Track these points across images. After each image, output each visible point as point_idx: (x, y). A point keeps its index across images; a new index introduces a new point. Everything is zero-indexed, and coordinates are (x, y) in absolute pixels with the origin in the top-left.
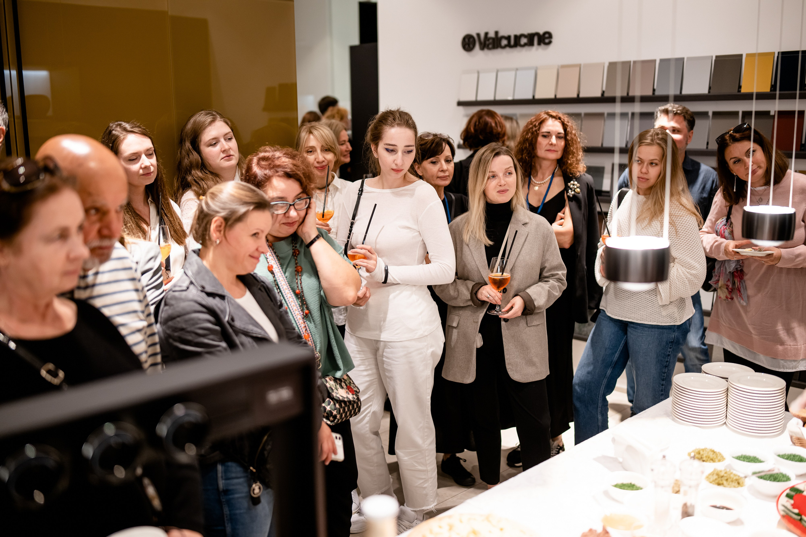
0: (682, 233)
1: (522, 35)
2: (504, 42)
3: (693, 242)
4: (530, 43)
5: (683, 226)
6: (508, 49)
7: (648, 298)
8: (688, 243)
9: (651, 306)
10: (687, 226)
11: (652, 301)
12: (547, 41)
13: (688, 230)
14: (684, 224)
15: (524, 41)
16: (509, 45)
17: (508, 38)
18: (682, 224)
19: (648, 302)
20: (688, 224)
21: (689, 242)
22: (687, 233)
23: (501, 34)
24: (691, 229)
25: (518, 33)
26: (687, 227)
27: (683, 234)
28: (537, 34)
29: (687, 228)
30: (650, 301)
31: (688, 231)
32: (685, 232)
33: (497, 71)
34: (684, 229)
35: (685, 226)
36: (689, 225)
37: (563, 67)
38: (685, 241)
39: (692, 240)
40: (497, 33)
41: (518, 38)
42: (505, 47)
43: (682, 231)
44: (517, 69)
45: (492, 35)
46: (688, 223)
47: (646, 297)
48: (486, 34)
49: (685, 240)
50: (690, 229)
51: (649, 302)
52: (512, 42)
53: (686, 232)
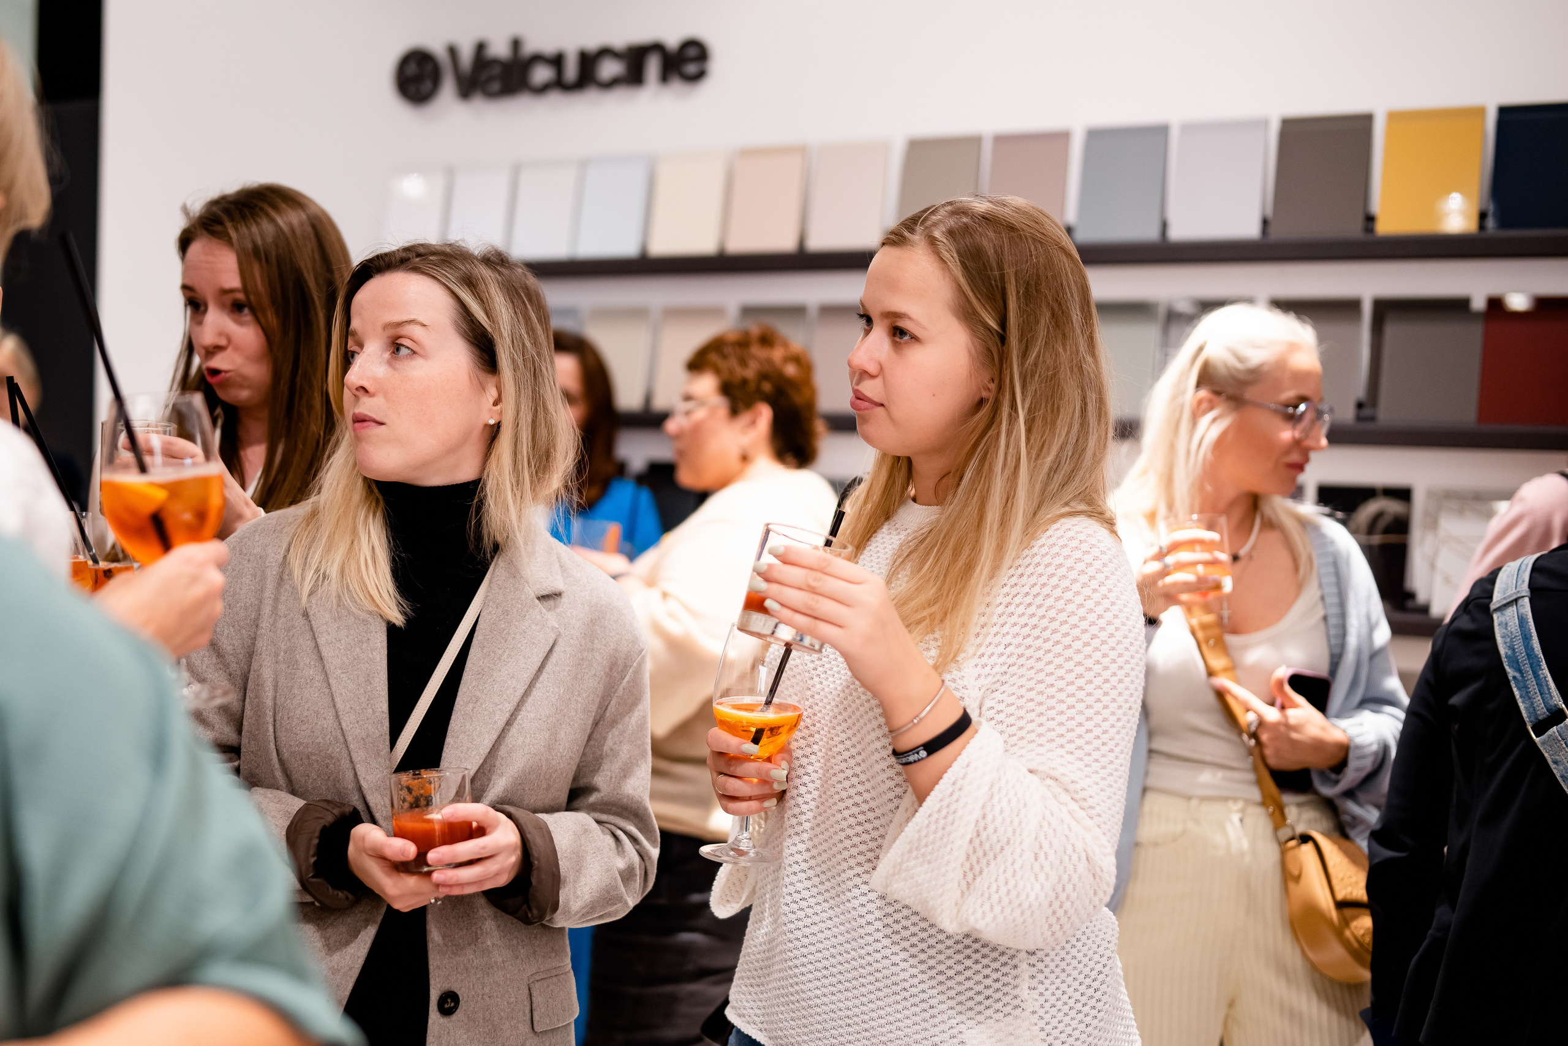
0: (1061, 690)
1: (606, 52)
2: (542, 74)
3: (1097, 743)
4: (634, 76)
5: (1070, 659)
6: (555, 98)
7: (906, 985)
8: (1070, 741)
9: (917, 1019)
10: (1089, 663)
11: (923, 996)
12: (691, 68)
13: (1091, 682)
14: (1078, 651)
15: (609, 69)
16: (559, 84)
17: (557, 61)
18: (1069, 653)
19: (907, 1004)
20: (1097, 655)
21: (1080, 736)
22: (1081, 694)
23: (531, 46)
24: (1107, 681)
25: (592, 42)
26: (1089, 669)
27: (1062, 696)
28: (657, 47)
29: (1089, 675)
30: (916, 1000)
31: (1089, 688)
32: (1071, 689)
33: (516, 170)
34: (1070, 677)
35: (1079, 664)
36: (1098, 662)
37: (748, 153)
38: (1062, 730)
39: (1097, 731)
40: (516, 44)
41: (589, 61)
42: (543, 89)
43: (1061, 684)
44: (584, 164)
45: (499, 49)
46: (1096, 649)
47: (894, 978)
48: (481, 47)
49: (1061, 724)
50: (1098, 681)
51: (912, 1000)
52: (571, 71)
53: (1081, 688)
